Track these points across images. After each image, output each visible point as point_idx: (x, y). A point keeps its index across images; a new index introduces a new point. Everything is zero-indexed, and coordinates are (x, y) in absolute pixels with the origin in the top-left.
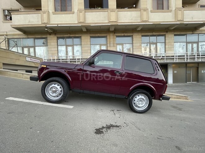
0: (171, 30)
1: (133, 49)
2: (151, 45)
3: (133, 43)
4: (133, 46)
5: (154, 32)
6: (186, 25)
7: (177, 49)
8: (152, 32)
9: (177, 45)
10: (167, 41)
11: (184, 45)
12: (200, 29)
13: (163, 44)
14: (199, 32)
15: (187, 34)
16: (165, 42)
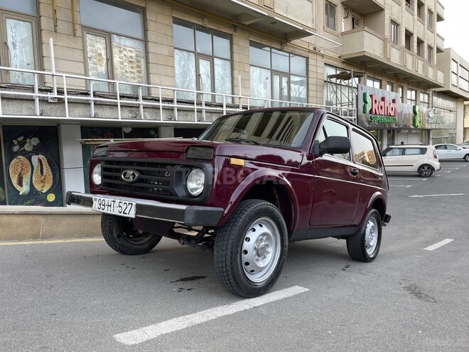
0: (243, 25)
1: (147, 63)
2: (200, 60)
3: (145, 41)
4: (147, 52)
5: (206, 17)
6: (273, 23)
7: (255, 84)
8: (202, 17)
9: (255, 73)
10: (236, 58)
11: (267, 78)
12: (292, 42)
13: (228, 63)
14: (290, 49)
15: (271, 48)
16: (232, 60)
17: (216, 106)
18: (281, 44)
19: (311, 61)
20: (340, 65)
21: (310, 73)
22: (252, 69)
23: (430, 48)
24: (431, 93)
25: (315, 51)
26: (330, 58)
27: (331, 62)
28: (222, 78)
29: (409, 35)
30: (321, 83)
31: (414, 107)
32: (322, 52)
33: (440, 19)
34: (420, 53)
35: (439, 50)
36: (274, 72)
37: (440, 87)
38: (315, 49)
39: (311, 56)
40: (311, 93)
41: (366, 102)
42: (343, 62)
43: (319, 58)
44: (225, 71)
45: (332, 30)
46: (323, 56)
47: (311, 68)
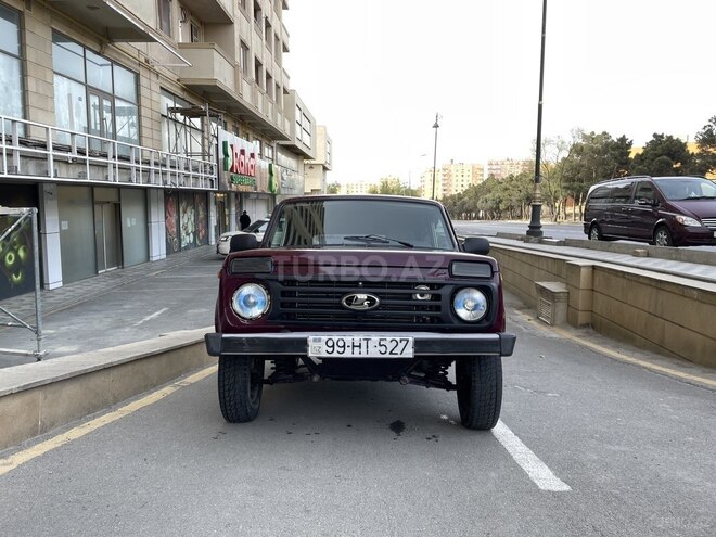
6: (93, 9)
7: (61, 106)
9: (62, 87)
10: (31, 55)
11: (80, 99)
12: (116, 44)
13: (16, 63)
14: (114, 56)
15: (85, 47)
16: (22, 58)
17: (35, 146)
18: (101, 44)
19: (143, 81)
20: (179, 93)
21: (143, 100)
22: (57, 79)
23: (278, 86)
24: (275, 145)
25: (147, 65)
26: (167, 79)
27: (167, 86)
28: (7, 89)
29: (258, 65)
30: (156, 116)
31: (270, 165)
32: (156, 68)
33: (286, 50)
34: (268, 92)
35: (286, 92)
36: (90, 90)
37: (287, 139)
38: (147, 61)
39: (143, 72)
40: (145, 132)
41: (226, 155)
42: (183, 90)
43: (154, 78)
44: (11, 75)
45: (167, 37)
46: (157, 74)
47: (144, 91)
